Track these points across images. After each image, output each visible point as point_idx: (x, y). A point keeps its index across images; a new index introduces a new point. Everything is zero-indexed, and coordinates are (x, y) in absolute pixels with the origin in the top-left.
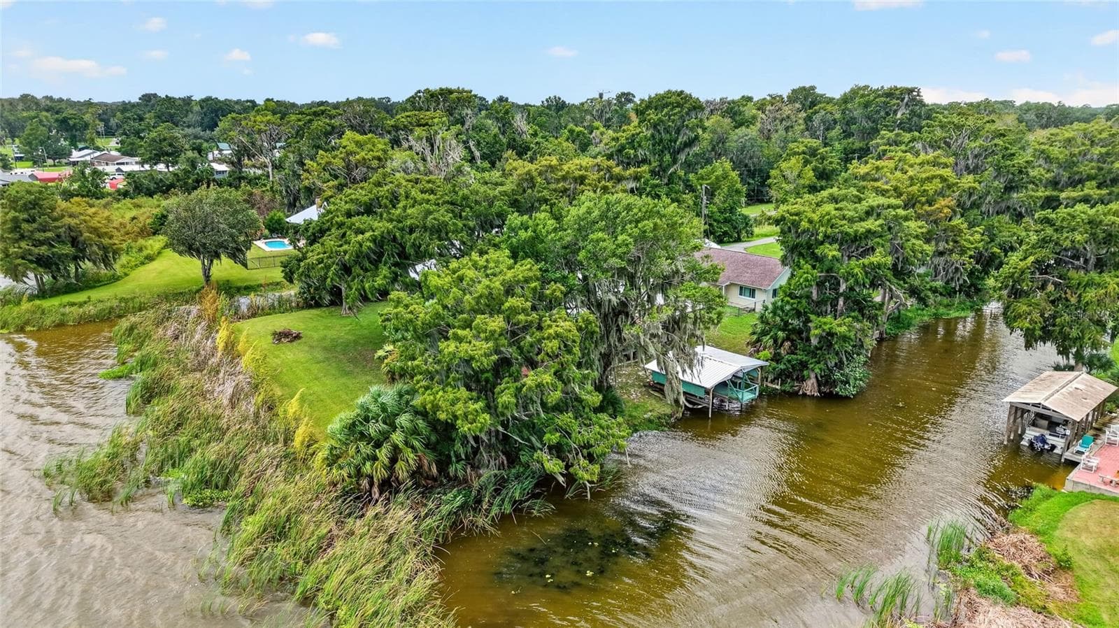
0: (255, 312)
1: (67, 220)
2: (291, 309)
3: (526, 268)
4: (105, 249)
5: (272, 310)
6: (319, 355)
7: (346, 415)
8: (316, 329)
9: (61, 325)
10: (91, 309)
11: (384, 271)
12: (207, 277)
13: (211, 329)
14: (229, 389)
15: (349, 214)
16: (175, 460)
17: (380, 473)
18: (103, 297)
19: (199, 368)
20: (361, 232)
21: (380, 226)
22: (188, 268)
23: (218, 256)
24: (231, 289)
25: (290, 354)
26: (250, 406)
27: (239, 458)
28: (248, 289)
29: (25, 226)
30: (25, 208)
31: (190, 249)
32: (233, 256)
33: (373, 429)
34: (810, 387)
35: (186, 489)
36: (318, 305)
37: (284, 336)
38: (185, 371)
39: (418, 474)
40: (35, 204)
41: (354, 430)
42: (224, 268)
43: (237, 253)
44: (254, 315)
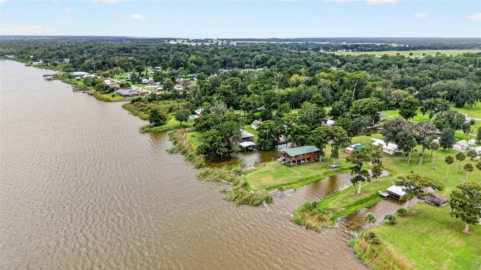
0: (189, 131)
1: (160, 114)
2: (194, 131)
3: (218, 131)
4: (164, 119)
5: (191, 131)
6: (197, 139)
7: (198, 146)
8: (197, 135)
9: (159, 132)
10: (163, 129)
11: (206, 129)
12: (181, 124)
13: (182, 135)
14: (185, 143)
15: (202, 120)
16: (180, 150)
17: (201, 152)
18: (164, 127)
19: (181, 139)
20: (203, 123)
21: (206, 122)
22: (178, 123)
23: (183, 121)
24: (185, 127)
25: (194, 139)
26: (188, 145)
27: (187, 150)
28: (188, 127)
29: (154, 115)
30: (154, 112)
31: (178, 119)
32: (185, 121)
33: (200, 147)
34: (262, 148)
35: (181, 153)
36: (198, 131)
37: (193, 136)
38: (179, 140)
39: (205, 152)
40: (155, 111)
41: (199, 147)
42: (184, 123)
43: (186, 120)
44: (188, 132)
